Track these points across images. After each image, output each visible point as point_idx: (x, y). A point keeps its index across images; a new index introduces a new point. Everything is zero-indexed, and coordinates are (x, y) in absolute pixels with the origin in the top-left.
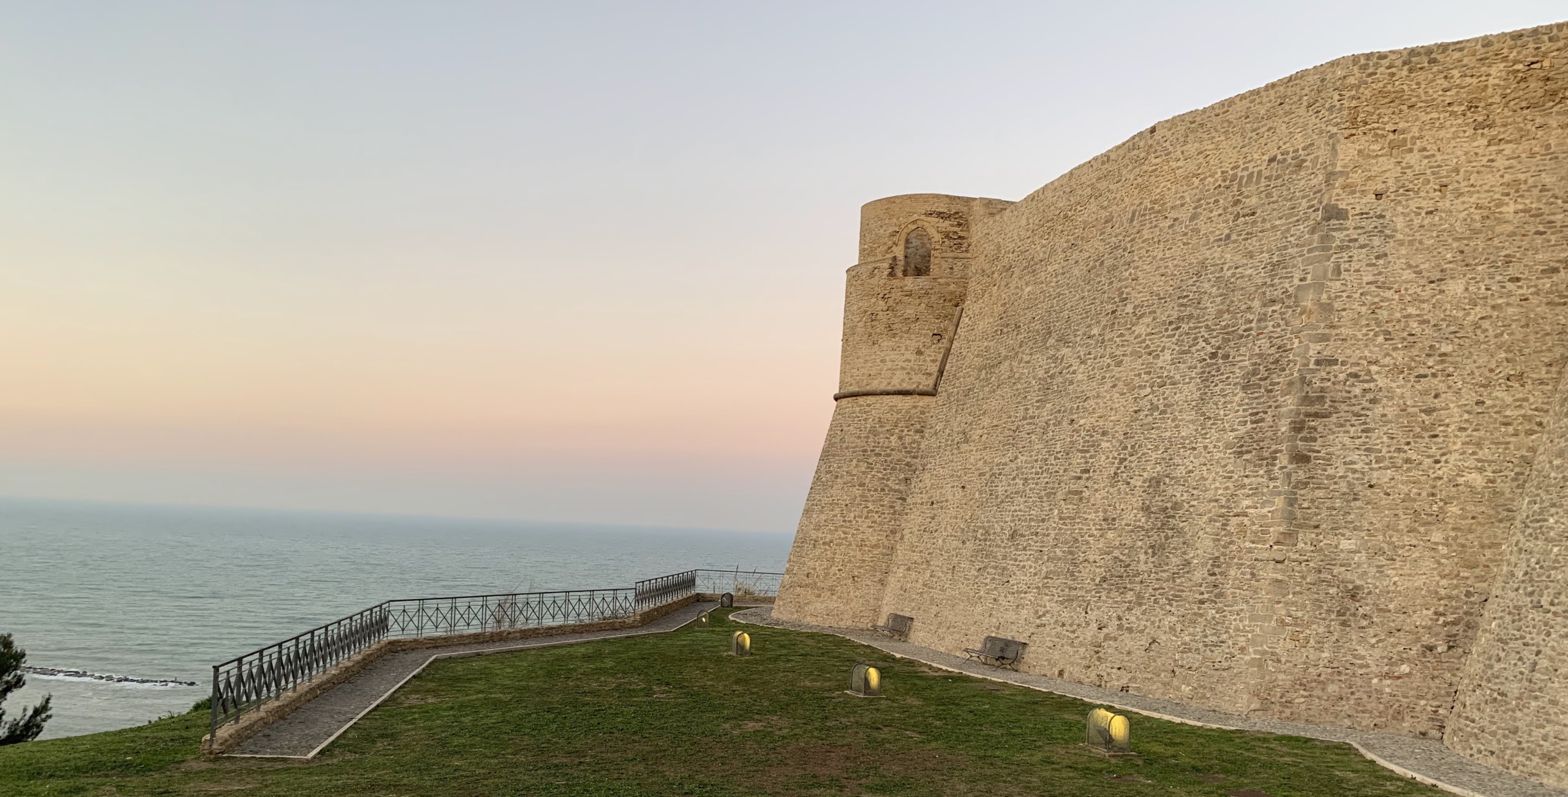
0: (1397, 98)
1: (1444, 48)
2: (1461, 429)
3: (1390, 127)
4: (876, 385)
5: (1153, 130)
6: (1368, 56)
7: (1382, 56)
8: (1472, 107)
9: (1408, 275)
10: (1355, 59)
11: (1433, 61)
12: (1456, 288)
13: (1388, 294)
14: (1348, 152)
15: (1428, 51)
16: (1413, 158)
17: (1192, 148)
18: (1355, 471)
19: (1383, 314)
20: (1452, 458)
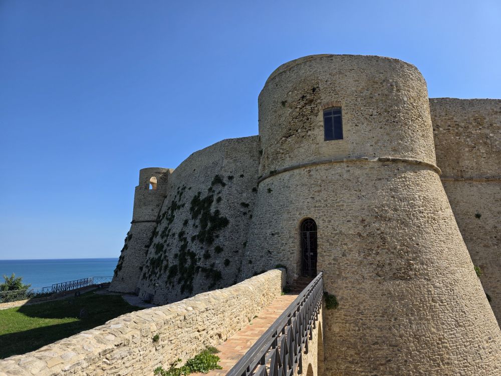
0: (236, 149)
1: (244, 138)
2: (243, 230)
3: (234, 156)
4: (141, 219)
5: (193, 154)
6: (230, 139)
7: (232, 140)
8: (250, 152)
9: (236, 192)
10: (227, 140)
11: (242, 141)
12: (244, 195)
13: (231, 196)
14: (225, 161)
15: (241, 139)
16: (238, 164)
17: (200, 159)
18: (221, 242)
19: (230, 202)
20: (241, 237)
